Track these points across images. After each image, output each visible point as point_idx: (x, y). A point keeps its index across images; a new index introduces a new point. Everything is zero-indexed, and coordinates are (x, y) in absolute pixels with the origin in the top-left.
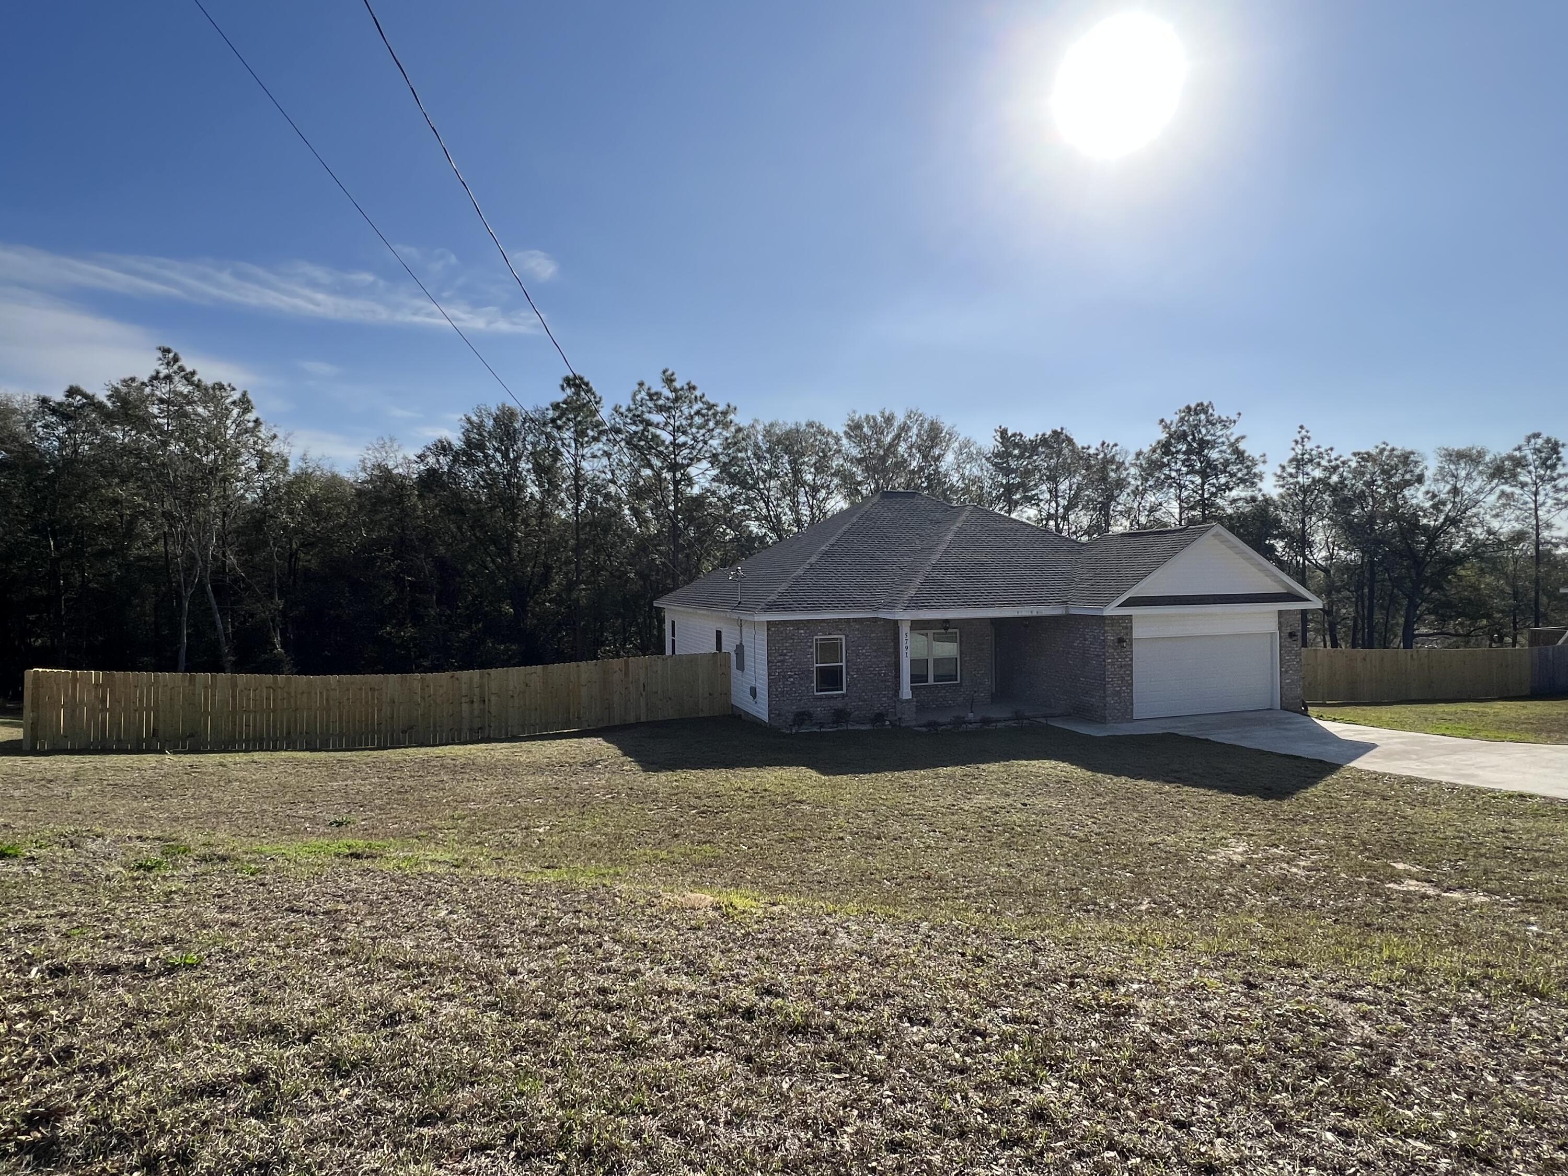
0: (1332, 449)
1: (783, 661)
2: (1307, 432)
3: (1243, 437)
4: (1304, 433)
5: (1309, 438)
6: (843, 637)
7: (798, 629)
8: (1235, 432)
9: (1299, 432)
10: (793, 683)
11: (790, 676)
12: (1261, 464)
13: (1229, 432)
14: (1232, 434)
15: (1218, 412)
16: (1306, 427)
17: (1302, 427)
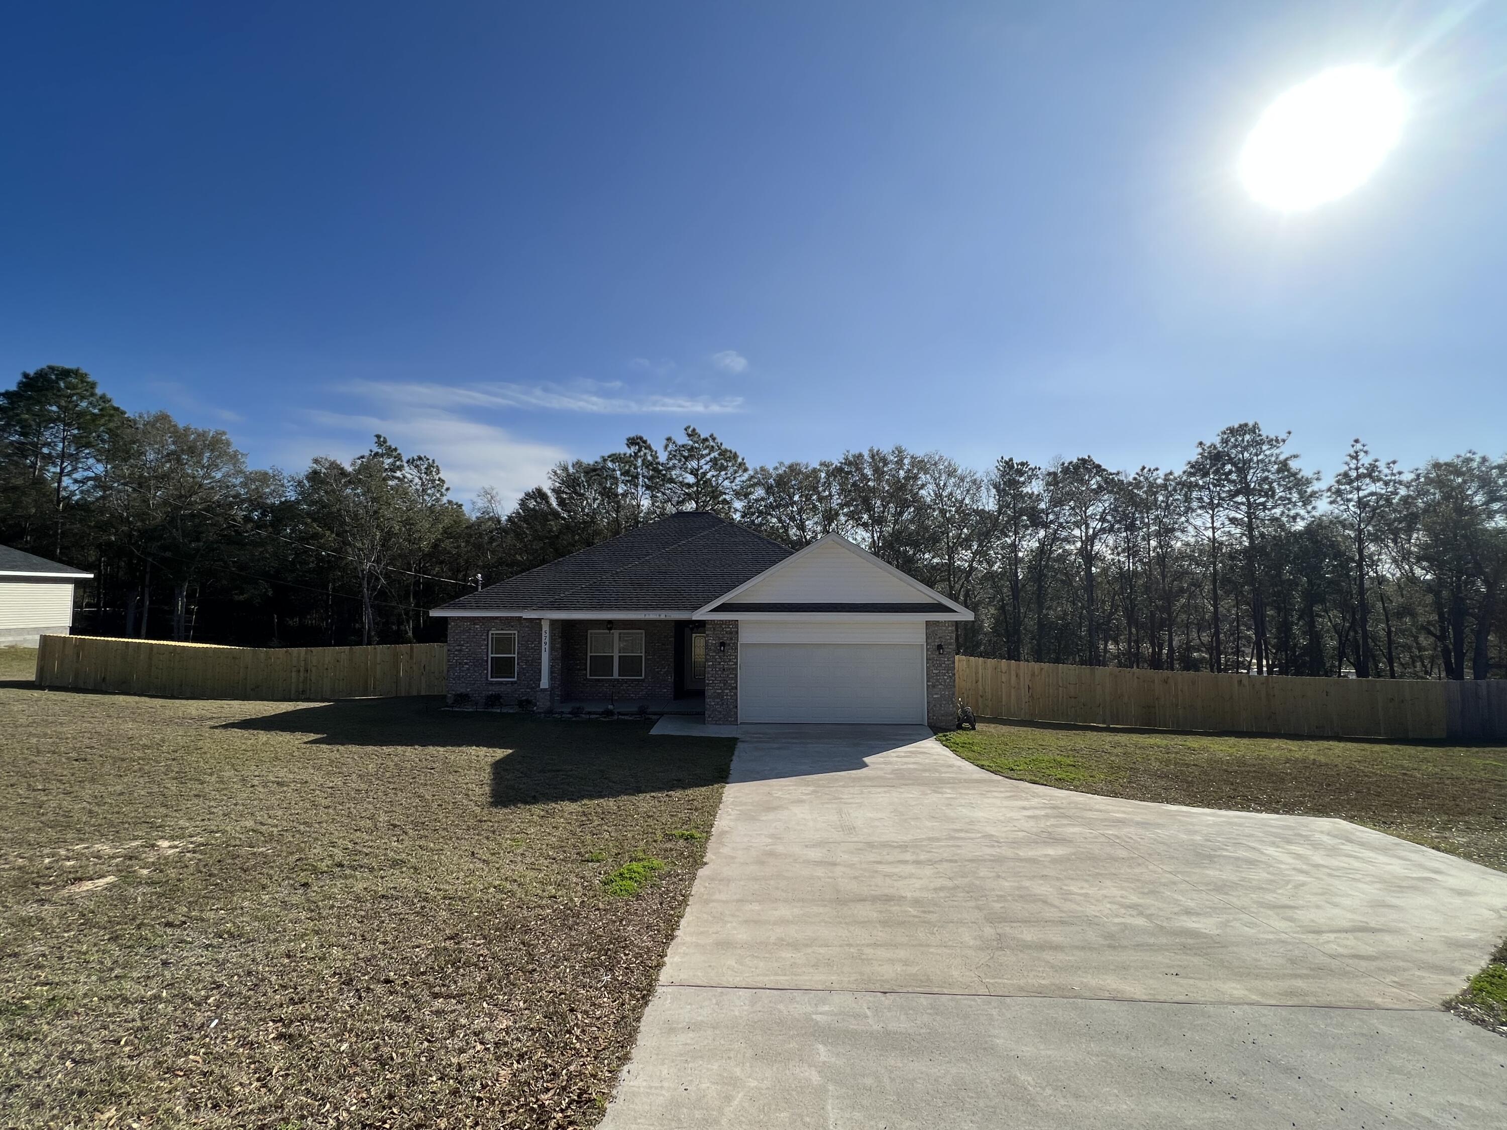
0: (1394, 462)
1: (460, 651)
2: (1364, 446)
3: (1295, 456)
4: (1359, 446)
5: (1366, 452)
6: (516, 632)
7: (474, 624)
8: (1284, 452)
9: (1353, 446)
10: (468, 669)
11: (466, 663)
12: (1315, 482)
13: (1278, 451)
14: (1282, 453)
15: (1266, 431)
16: (1362, 441)
17: (1357, 441)
